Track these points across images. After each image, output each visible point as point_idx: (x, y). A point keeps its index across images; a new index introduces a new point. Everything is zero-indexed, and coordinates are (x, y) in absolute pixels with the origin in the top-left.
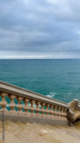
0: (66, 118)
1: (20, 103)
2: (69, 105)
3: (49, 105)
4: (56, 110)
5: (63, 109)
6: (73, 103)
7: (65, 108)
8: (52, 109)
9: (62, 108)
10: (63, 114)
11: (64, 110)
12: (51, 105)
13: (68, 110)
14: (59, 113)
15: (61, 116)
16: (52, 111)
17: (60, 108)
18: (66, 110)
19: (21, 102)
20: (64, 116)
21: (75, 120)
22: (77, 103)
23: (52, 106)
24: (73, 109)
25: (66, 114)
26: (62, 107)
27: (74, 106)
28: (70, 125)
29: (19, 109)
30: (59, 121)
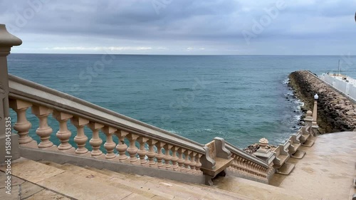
0: (200, 171)
1: (123, 143)
2: (205, 148)
3: (170, 147)
4: (182, 155)
5: (194, 155)
6: (212, 144)
7: (198, 152)
8: (175, 153)
9: (193, 152)
10: (194, 163)
11: (197, 157)
12: (174, 146)
13: (204, 156)
14: (188, 162)
15: (192, 167)
16: (176, 158)
17: (189, 153)
18: (200, 156)
19: (123, 140)
20: (197, 168)
21: (216, 175)
22: (220, 144)
23: (176, 149)
24: (214, 155)
25: (200, 164)
26: (193, 150)
27: (215, 150)
28: (207, 184)
29: (121, 152)
30: (188, 175)
